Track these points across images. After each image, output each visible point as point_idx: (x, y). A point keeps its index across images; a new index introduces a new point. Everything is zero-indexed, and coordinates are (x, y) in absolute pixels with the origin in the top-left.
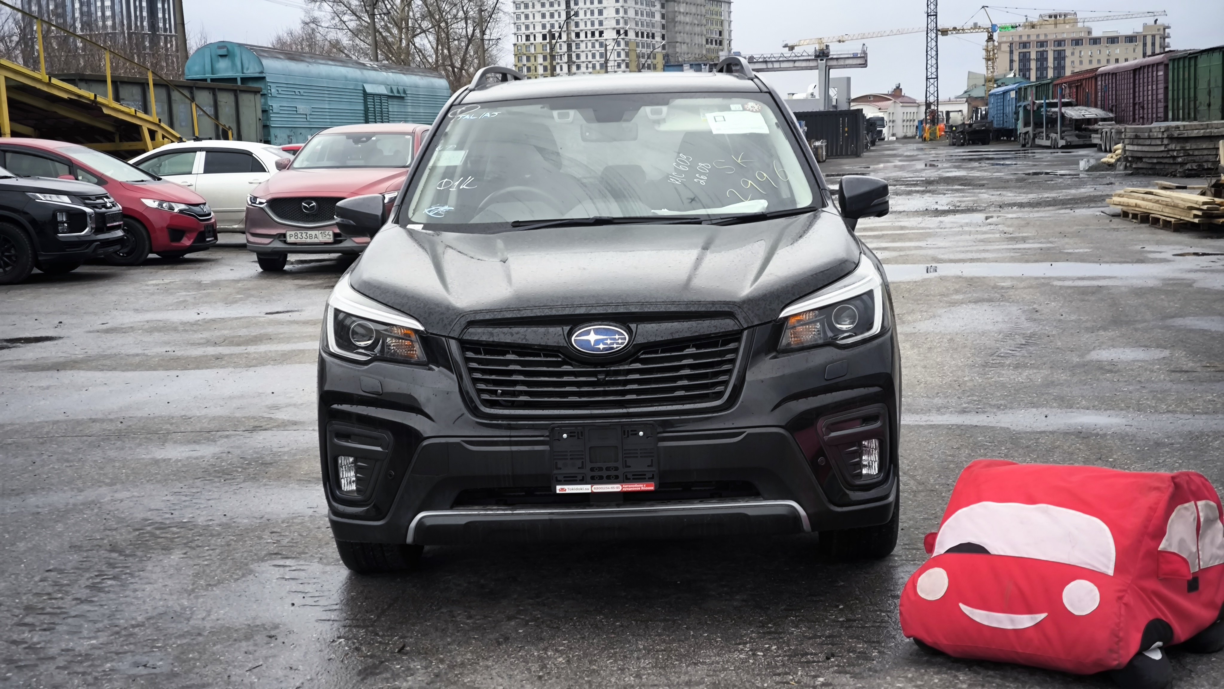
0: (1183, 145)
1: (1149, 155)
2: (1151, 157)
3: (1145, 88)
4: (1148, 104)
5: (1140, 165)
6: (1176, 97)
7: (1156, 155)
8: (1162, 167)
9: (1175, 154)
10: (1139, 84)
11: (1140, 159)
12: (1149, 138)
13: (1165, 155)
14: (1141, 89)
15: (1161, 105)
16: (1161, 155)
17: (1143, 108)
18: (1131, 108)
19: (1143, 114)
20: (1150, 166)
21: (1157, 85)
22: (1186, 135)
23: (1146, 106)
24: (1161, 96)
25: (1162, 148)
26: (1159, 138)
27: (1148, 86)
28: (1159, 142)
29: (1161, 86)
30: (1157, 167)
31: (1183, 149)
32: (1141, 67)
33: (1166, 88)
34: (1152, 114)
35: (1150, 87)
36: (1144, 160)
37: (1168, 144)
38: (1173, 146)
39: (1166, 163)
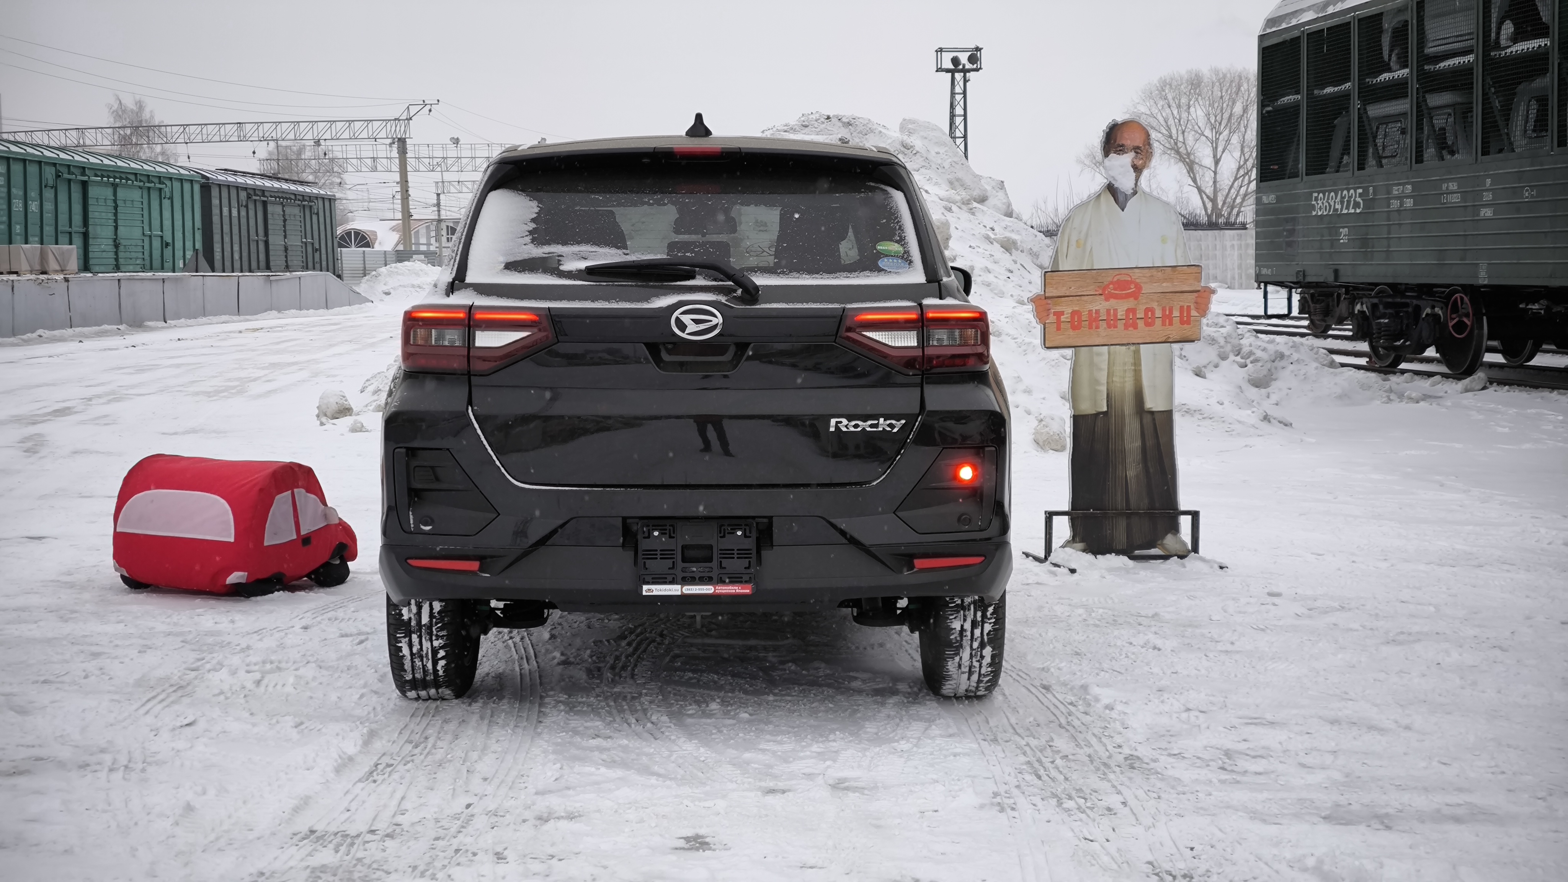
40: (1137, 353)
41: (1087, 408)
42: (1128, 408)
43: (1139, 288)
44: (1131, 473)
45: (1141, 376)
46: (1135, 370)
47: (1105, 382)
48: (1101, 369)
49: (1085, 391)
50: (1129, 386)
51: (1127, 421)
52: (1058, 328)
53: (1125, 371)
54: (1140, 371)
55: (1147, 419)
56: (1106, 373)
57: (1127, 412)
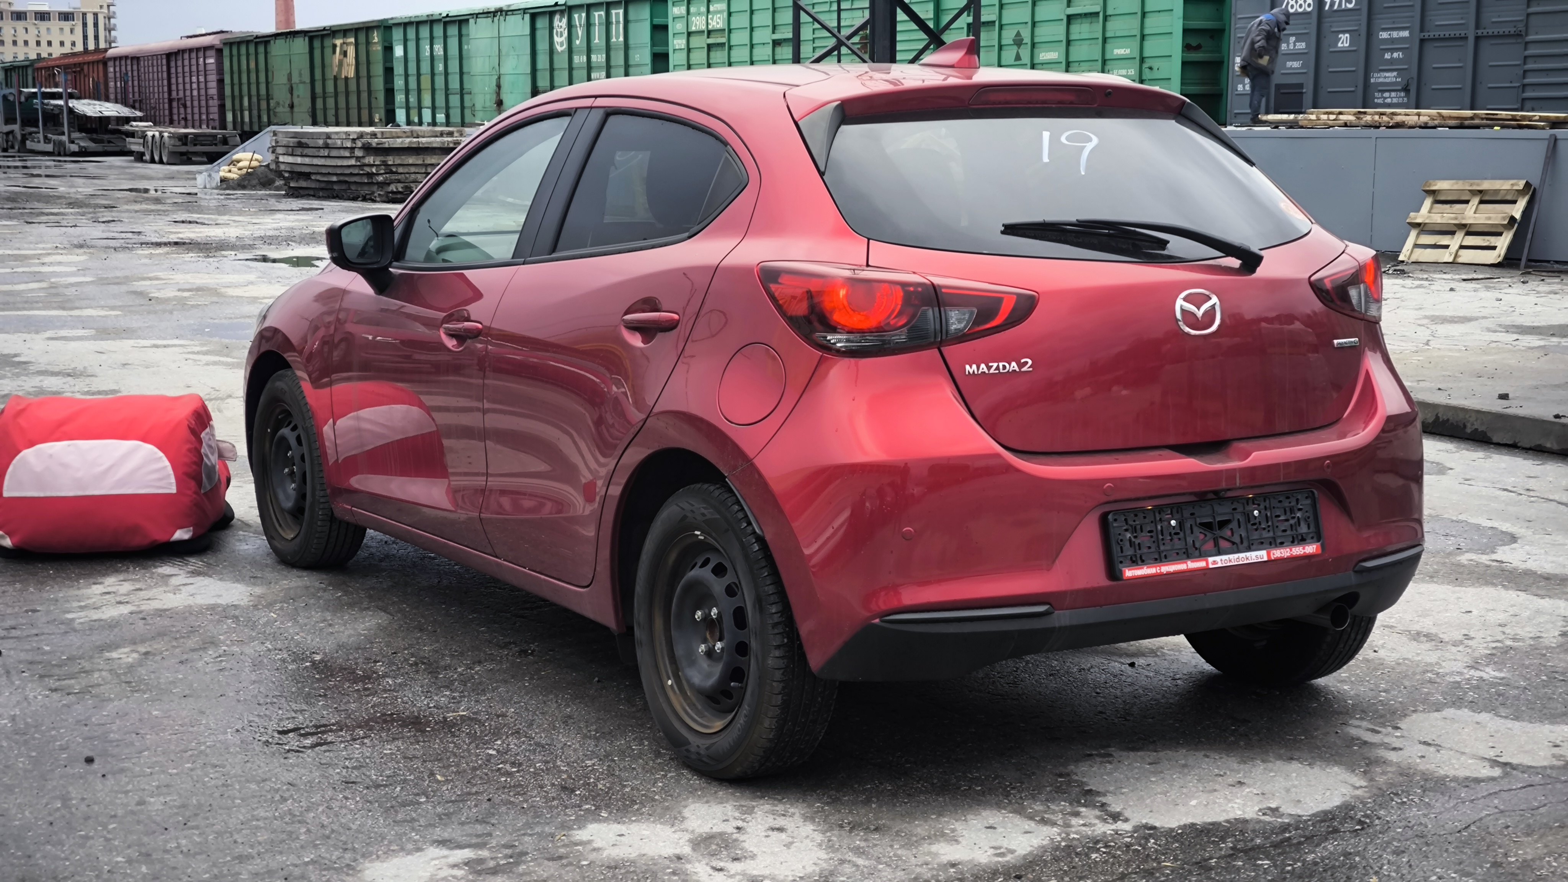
0: (382, 158)
1: (324, 171)
2: (329, 174)
3: (187, 79)
4: (192, 101)
5: (303, 184)
6: (237, 93)
7: (339, 171)
8: (344, 187)
9: (374, 170)
10: (177, 73)
11: (307, 176)
12: (327, 146)
13: (356, 171)
14: (180, 80)
15: (214, 103)
16: (348, 171)
17: (185, 106)
18: (166, 106)
19: (186, 114)
20: (323, 185)
21: (206, 75)
22: (387, 146)
23: (189, 104)
24: (213, 91)
25: (353, 162)
26: (347, 148)
27: (191, 76)
28: (347, 154)
29: (213, 78)
30: (336, 187)
31: (385, 164)
32: (179, 51)
33: (221, 82)
34: (200, 114)
35: (194, 79)
36: (313, 177)
37: (363, 157)
38: (370, 160)
39: (355, 183)
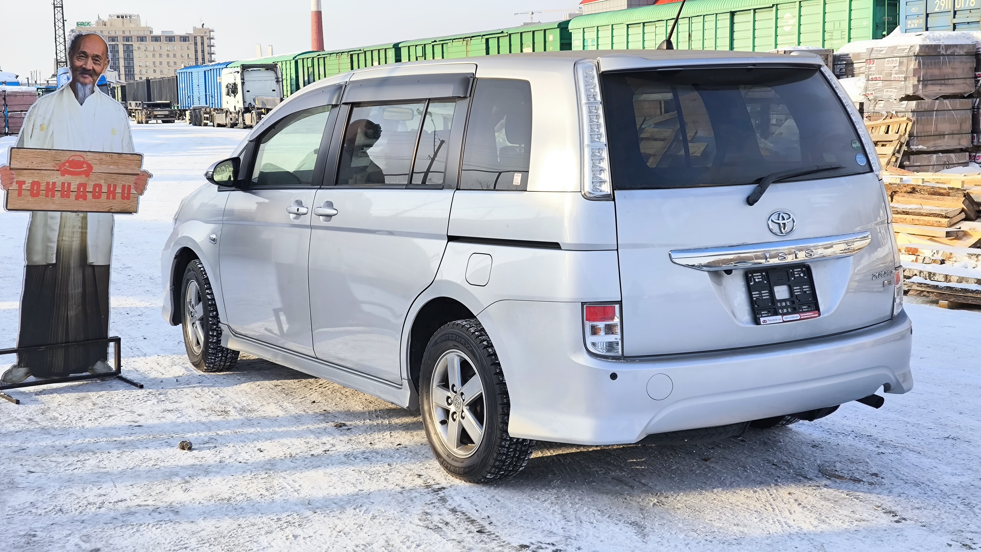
40: (85, 219)
41: (39, 259)
42: (74, 262)
43: (90, 167)
44: (72, 313)
45: (86, 237)
46: (82, 232)
47: (56, 240)
48: (53, 230)
49: (38, 247)
50: (76, 244)
51: (72, 271)
52: (20, 194)
53: (73, 232)
54: (86, 233)
55: (89, 271)
56: (57, 233)
57: (72, 265)
